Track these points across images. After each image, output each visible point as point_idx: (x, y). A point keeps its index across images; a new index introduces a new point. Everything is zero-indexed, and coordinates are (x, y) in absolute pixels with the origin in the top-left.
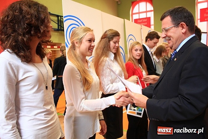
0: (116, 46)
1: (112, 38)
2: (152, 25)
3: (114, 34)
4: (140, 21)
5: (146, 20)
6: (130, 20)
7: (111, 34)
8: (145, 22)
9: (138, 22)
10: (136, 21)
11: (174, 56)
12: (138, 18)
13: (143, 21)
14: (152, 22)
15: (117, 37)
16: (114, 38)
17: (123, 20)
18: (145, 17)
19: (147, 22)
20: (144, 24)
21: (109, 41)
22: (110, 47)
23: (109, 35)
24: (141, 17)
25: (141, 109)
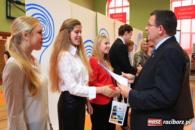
0: (78, 36)
1: (72, 28)
2: (128, 21)
3: (73, 23)
4: (116, 16)
5: (122, 15)
6: (105, 15)
7: (70, 23)
8: (120, 17)
9: (114, 17)
10: (112, 16)
11: (154, 52)
12: (113, 13)
13: (119, 16)
14: (128, 18)
15: (78, 26)
16: (74, 28)
17: (95, 12)
18: (121, 12)
19: (122, 17)
20: (119, 19)
21: (70, 32)
22: (70, 39)
23: (68, 25)
24: (116, 12)
25: (121, 117)
